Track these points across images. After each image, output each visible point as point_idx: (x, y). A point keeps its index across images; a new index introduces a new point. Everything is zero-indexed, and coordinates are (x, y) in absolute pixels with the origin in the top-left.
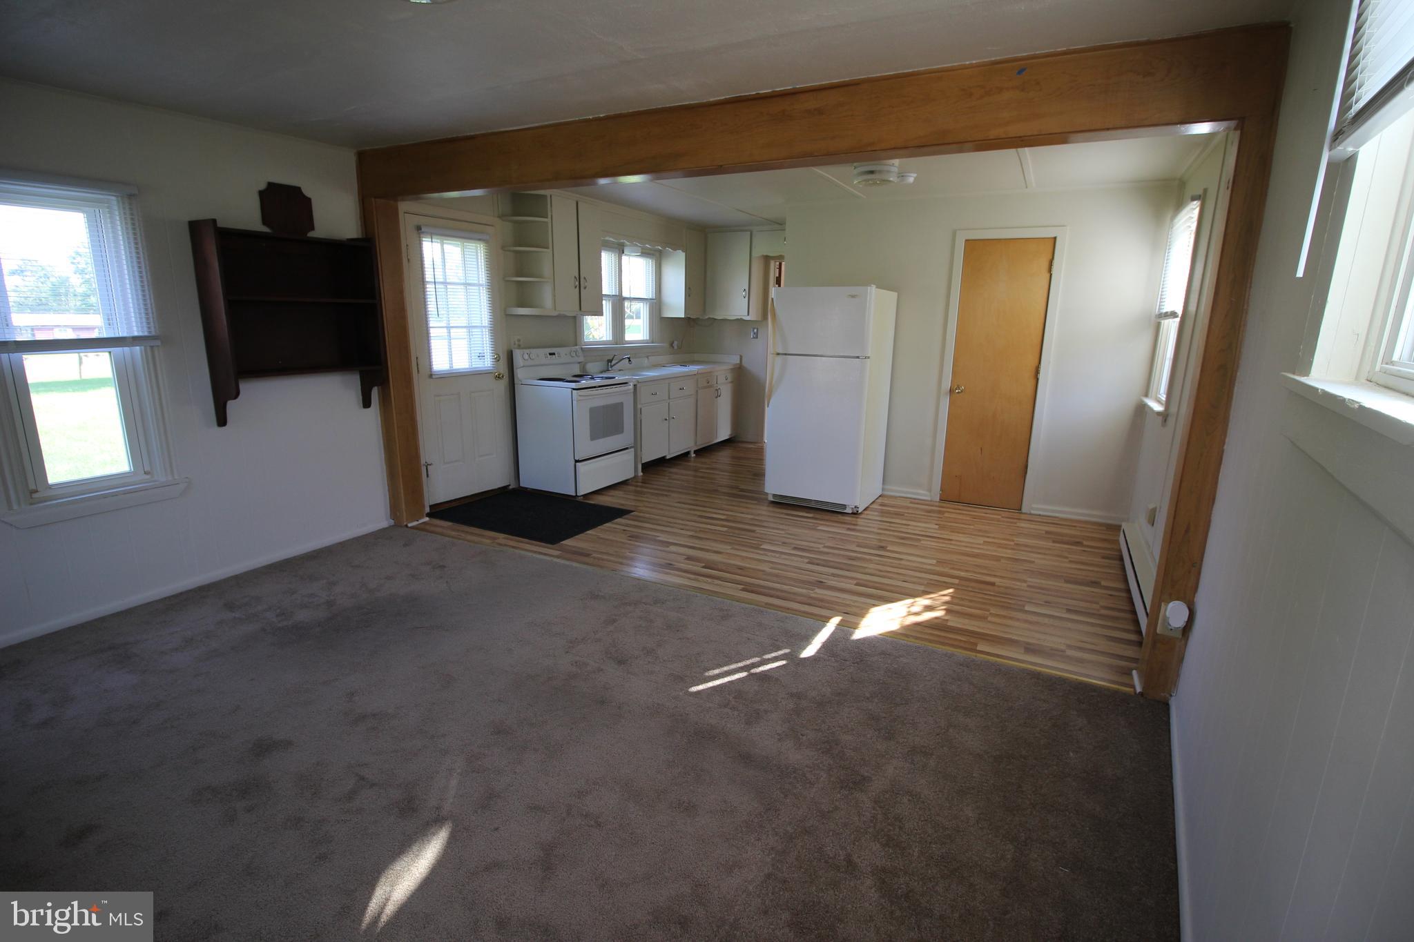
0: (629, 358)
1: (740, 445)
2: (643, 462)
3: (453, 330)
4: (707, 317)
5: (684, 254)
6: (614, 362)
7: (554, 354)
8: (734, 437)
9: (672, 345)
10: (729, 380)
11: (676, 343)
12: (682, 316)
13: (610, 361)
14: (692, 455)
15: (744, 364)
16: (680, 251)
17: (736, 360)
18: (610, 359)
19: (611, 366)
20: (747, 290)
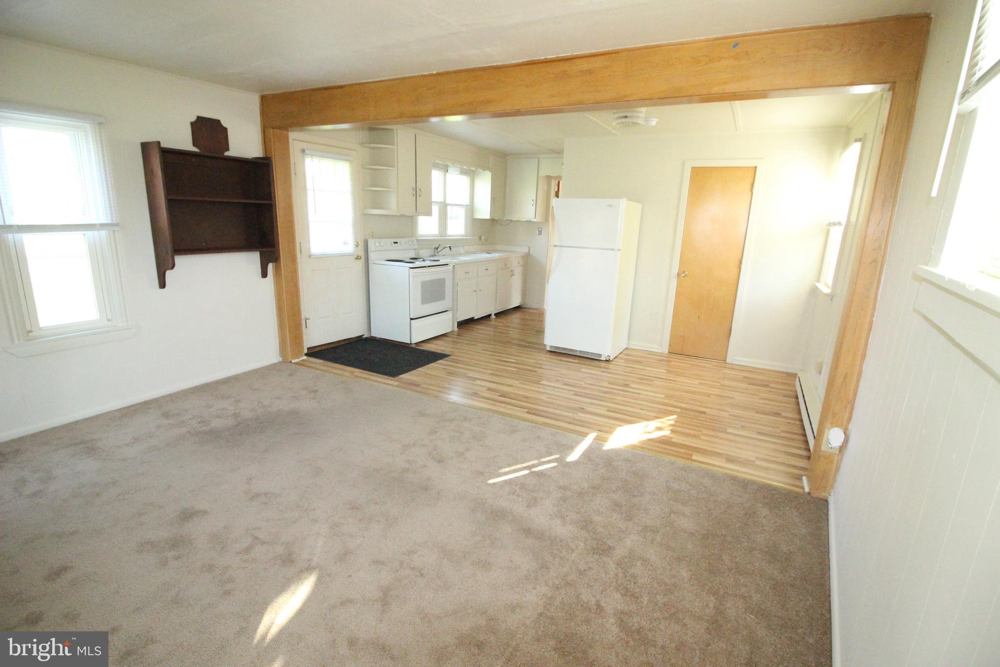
0: (450, 247)
1: (527, 310)
2: (458, 321)
4: (506, 219)
5: (491, 173)
6: (439, 250)
7: (397, 243)
8: (523, 305)
9: (480, 238)
10: (521, 263)
11: (483, 237)
12: (488, 217)
13: (437, 249)
14: (493, 317)
15: (531, 253)
16: (488, 172)
17: (526, 250)
18: (437, 246)
19: (437, 252)
20: (535, 200)
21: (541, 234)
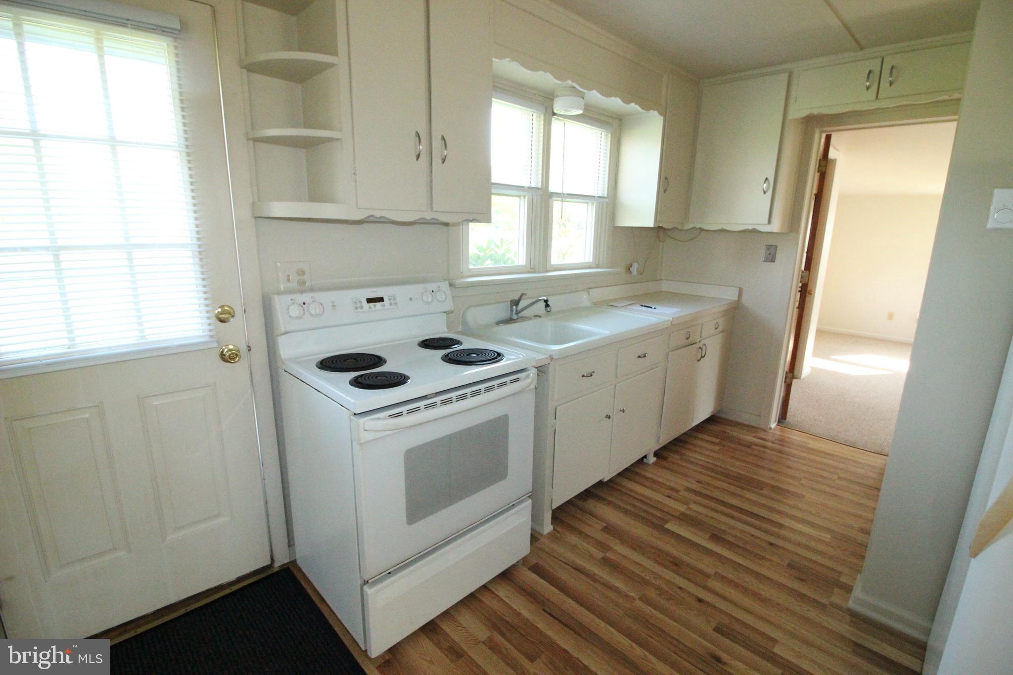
0: (546, 301)
1: (735, 432)
2: (553, 508)
3: (64, 256)
4: (691, 226)
5: (662, 118)
6: (522, 304)
7: (381, 300)
8: (719, 412)
9: (628, 269)
10: (720, 328)
11: (635, 267)
12: (651, 224)
13: (516, 303)
14: (652, 459)
15: (745, 299)
16: (656, 113)
17: (731, 295)
18: (517, 298)
19: (518, 313)
20: (771, 180)
21: (773, 260)
